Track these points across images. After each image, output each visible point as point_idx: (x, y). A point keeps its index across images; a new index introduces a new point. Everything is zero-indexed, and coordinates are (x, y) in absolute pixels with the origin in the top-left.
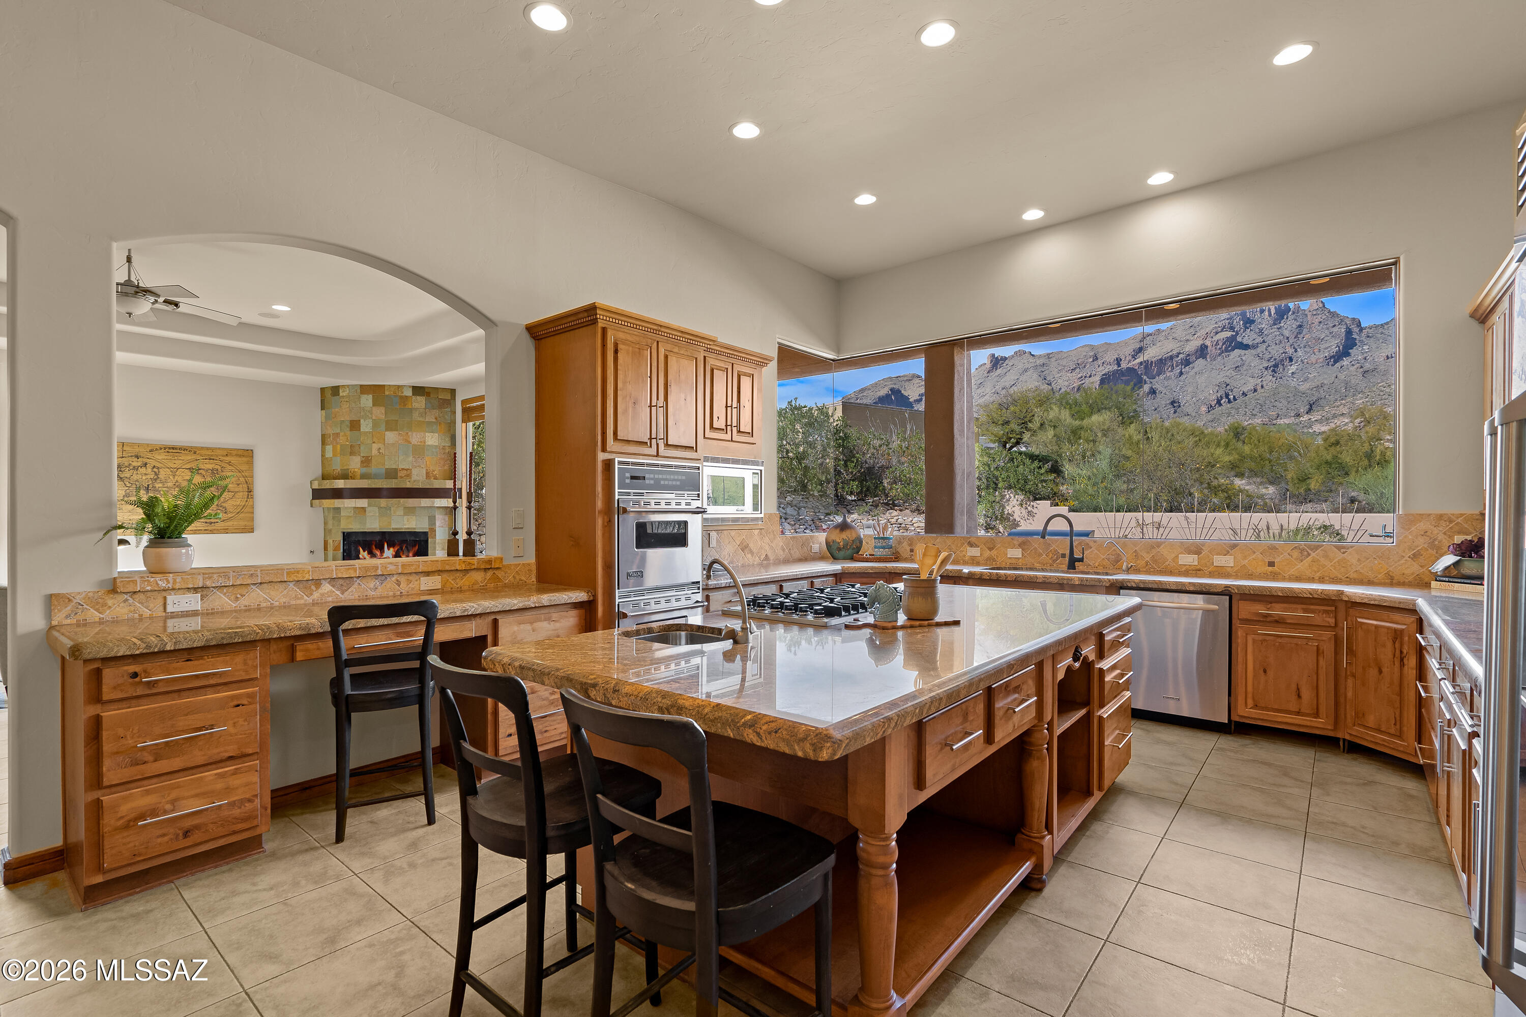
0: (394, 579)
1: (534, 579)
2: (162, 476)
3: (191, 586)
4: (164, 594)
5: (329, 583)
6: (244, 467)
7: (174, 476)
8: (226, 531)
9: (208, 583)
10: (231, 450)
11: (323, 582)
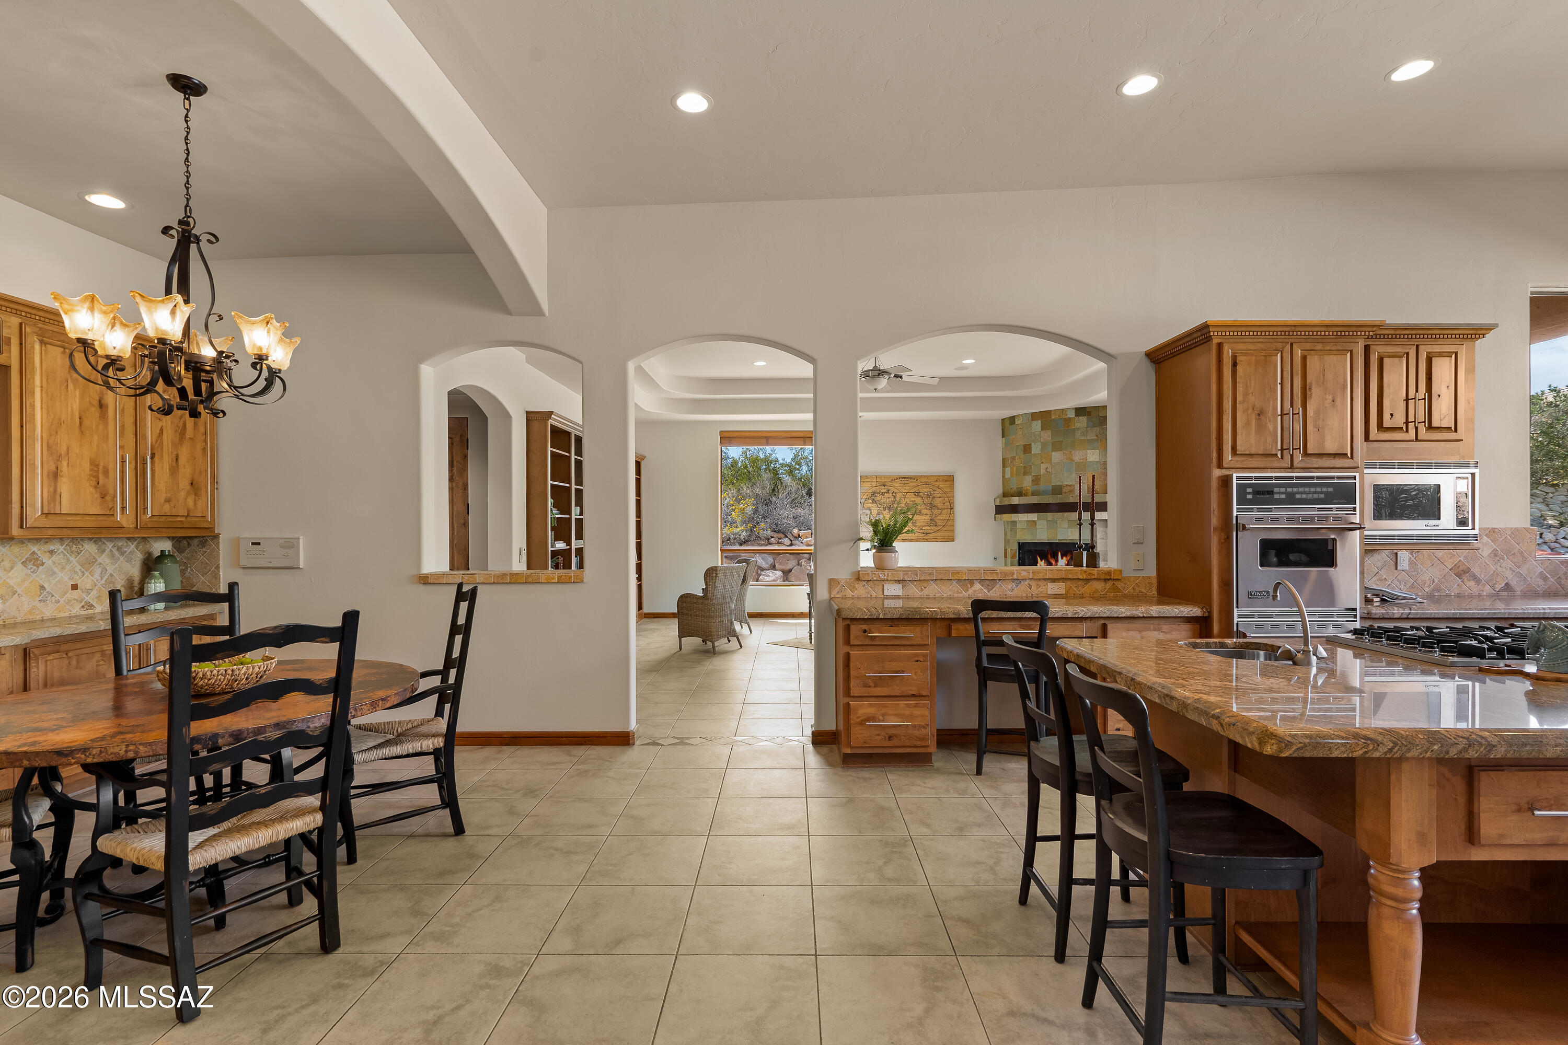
0: (1026, 583)
1: (1155, 593)
2: (898, 499)
3: (896, 579)
4: (883, 583)
5: (979, 583)
6: (947, 490)
7: (905, 498)
8: (936, 540)
9: (906, 578)
10: (939, 476)
11: (975, 581)
